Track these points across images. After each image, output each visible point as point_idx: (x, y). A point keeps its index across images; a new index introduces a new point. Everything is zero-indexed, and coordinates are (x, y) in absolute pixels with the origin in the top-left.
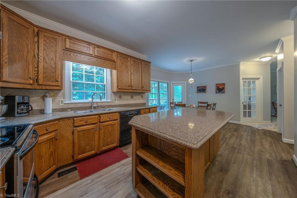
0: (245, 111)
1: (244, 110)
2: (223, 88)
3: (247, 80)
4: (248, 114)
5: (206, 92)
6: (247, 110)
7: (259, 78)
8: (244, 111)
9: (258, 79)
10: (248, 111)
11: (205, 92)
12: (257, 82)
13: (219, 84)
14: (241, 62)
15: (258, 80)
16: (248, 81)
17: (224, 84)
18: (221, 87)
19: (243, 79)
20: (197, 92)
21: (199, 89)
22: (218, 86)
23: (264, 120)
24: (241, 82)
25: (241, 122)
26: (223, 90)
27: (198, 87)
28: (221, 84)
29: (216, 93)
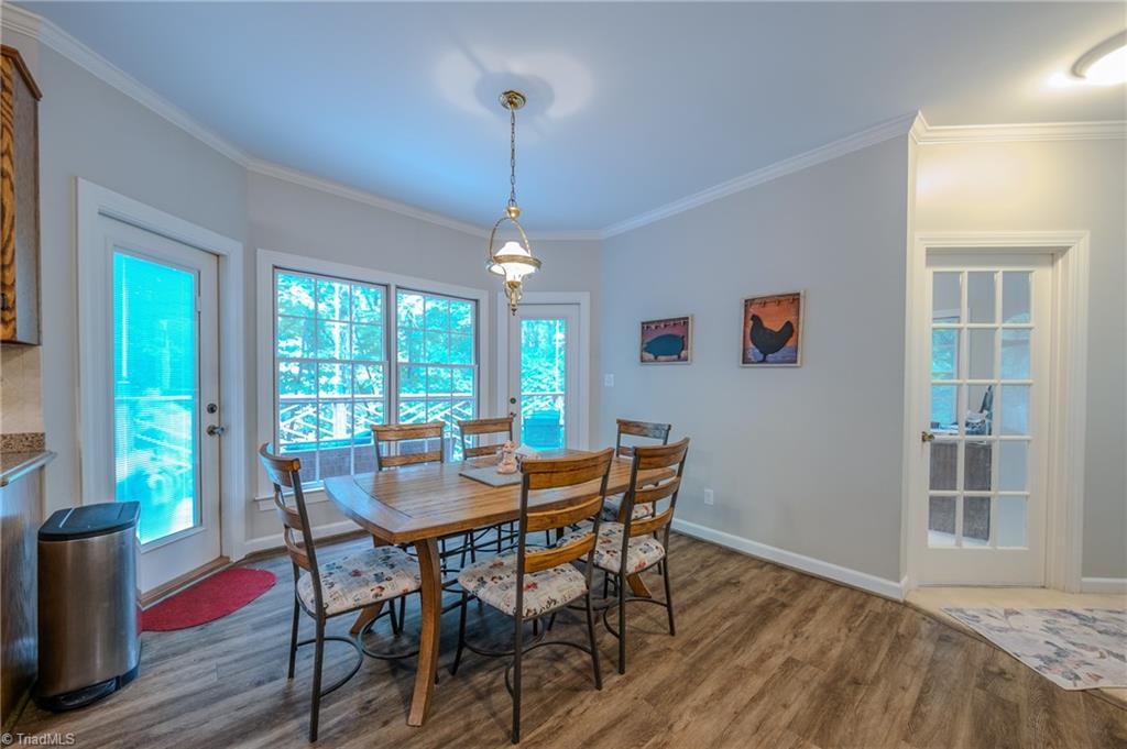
0: (943, 499)
1: (932, 488)
2: (789, 330)
3: (966, 270)
4: (966, 515)
5: (686, 359)
6: (960, 492)
7: (1063, 251)
8: (932, 499)
9: (1052, 255)
10: (968, 500)
11: (683, 353)
12: (1043, 279)
13: (764, 302)
14: (919, 124)
15: (1053, 263)
16: (969, 273)
17: (794, 299)
18: (774, 324)
19: (935, 255)
20: (642, 360)
21: (649, 340)
22: (756, 319)
23: (1085, 574)
24: (921, 280)
25: (905, 580)
26: (790, 343)
27: (646, 326)
28: (779, 300)
29: (745, 360)
